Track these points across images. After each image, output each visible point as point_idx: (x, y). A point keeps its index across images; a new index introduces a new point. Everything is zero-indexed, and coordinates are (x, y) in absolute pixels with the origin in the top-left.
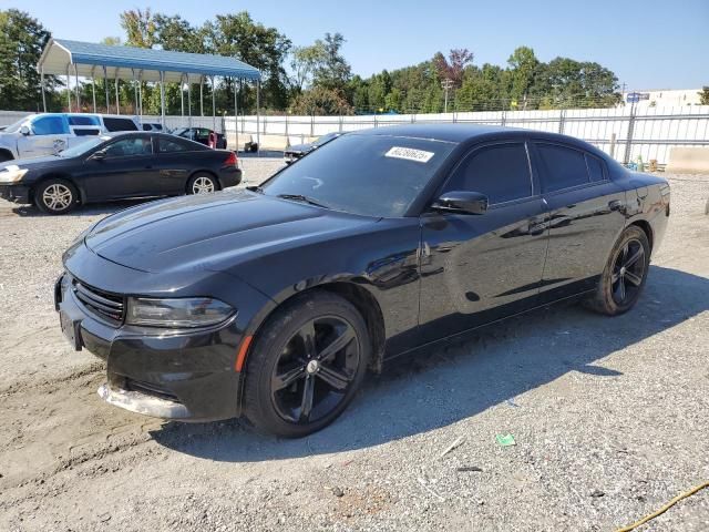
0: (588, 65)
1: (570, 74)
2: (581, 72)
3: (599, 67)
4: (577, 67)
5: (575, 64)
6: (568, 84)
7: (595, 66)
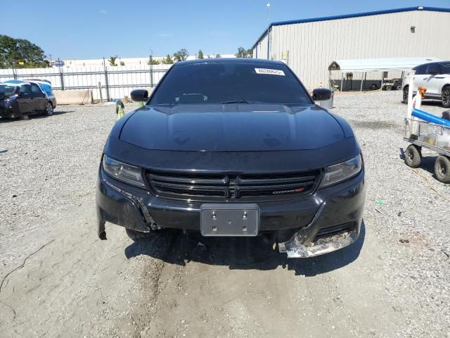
0: (20, 41)
1: (10, 46)
2: (18, 45)
3: (29, 43)
4: (14, 42)
5: (12, 40)
6: (11, 53)
7: (26, 41)
